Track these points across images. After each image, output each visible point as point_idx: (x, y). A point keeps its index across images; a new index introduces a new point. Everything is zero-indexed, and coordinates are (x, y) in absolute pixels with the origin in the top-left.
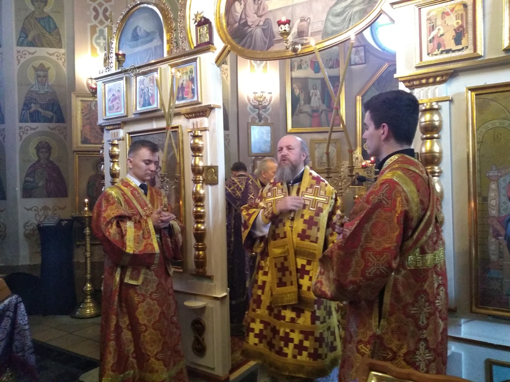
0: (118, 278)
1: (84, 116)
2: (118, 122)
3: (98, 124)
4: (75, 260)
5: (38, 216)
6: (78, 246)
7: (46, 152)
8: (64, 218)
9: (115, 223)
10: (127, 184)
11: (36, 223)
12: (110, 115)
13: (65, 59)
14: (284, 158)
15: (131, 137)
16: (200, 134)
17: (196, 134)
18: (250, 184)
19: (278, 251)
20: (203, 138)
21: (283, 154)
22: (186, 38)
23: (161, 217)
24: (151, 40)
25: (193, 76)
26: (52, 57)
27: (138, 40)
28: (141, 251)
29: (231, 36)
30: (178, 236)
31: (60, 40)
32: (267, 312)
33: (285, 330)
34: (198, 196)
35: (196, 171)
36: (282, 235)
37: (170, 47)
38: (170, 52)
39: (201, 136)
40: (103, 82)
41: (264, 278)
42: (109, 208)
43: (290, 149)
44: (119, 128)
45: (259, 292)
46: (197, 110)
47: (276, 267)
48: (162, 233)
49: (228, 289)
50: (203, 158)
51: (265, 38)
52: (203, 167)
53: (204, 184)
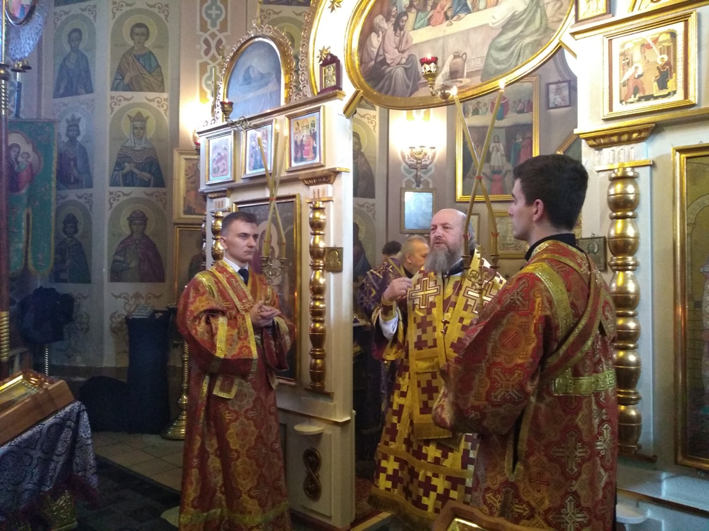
0: (205, 389)
1: (188, 178)
2: (224, 189)
3: (200, 190)
4: (171, 363)
5: (127, 305)
6: (175, 346)
7: (141, 224)
8: (159, 309)
9: (203, 318)
10: (223, 270)
11: (126, 314)
12: (214, 180)
13: (167, 107)
14: (439, 240)
15: (239, 208)
16: (321, 206)
17: (317, 205)
18: (389, 271)
19: (423, 365)
20: (325, 210)
21: (437, 234)
22: (309, 81)
23: (262, 312)
24: (266, 84)
25: (316, 130)
26: (152, 104)
27: (249, 83)
28: (234, 355)
29: (364, 77)
30: (284, 338)
31: (162, 82)
32: (404, 447)
33: (425, 473)
34: (317, 286)
35: (316, 253)
36: (430, 343)
37: (288, 92)
38: (288, 99)
39: (323, 209)
40: (207, 138)
41: (401, 401)
42: (198, 299)
43: (447, 228)
44: (225, 196)
45: (395, 420)
46: (318, 175)
47: (419, 385)
48: (264, 333)
49: (354, 412)
50: (325, 237)
51: (407, 80)
52: (324, 248)
53: (325, 271)
